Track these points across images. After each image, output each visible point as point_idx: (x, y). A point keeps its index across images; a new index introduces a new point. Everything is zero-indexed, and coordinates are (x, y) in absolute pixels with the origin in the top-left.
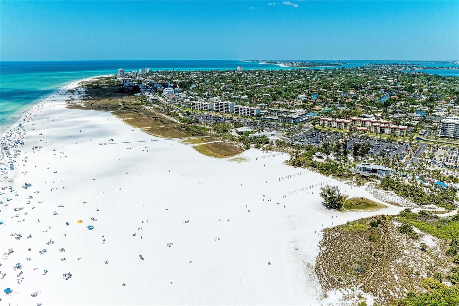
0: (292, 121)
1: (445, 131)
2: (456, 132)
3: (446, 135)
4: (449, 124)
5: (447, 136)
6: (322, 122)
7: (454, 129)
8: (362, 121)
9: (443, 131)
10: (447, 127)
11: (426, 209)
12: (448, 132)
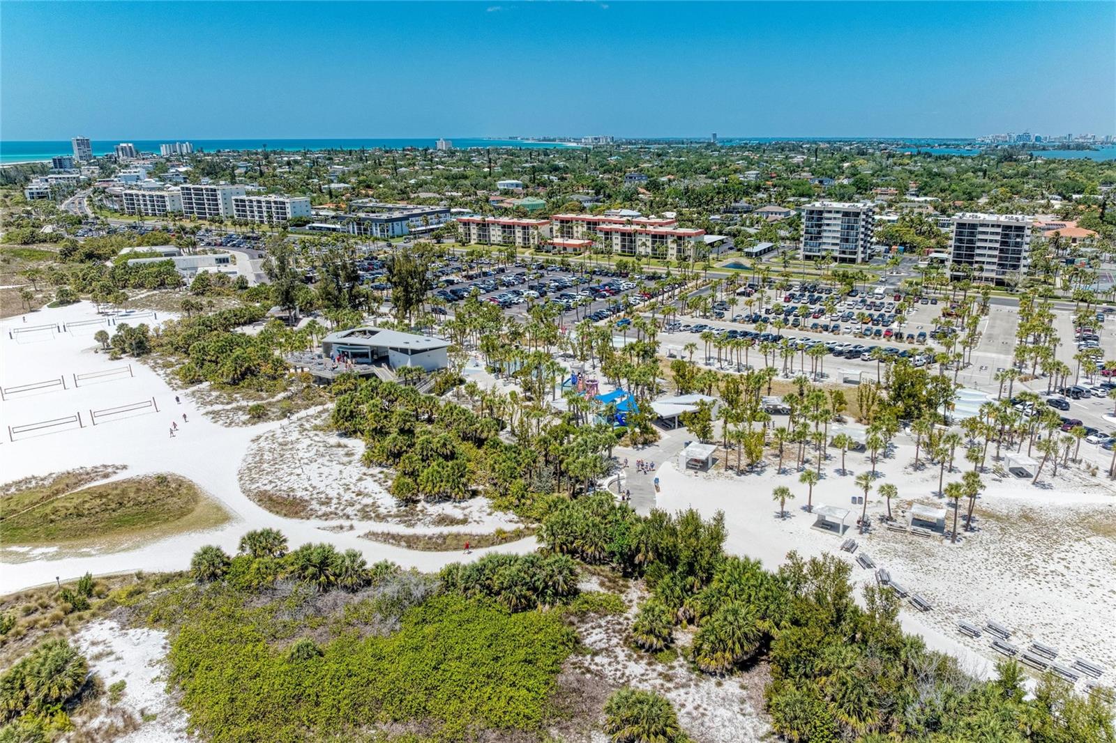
0: (377, 232)
1: (816, 238)
2: (847, 240)
3: (819, 251)
4: (826, 215)
5: (824, 253)
6: (461, 230)
7: (839, 229)
8: (589, 223)
9: (811, 239)
10: (820, 226)
11: (413, 526)
12: (824, 240)
